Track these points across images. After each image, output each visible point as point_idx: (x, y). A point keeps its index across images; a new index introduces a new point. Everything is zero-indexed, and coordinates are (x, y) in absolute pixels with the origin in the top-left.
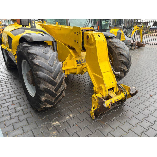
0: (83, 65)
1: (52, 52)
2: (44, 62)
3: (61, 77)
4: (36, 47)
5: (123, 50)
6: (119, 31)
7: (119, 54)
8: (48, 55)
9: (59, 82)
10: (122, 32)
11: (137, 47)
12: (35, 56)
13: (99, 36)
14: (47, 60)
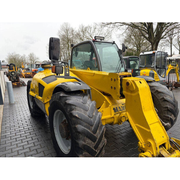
0: (120, 114)
1: (90, 102)
2: (83, 114)
3: (101, 130)
4: (74, 96)
5: (167, 95)
6: (151, 71)
7: (163, 100)
8: (87, 105)
9: (99, 137)
10: (155, 73)
11: (174, 87)
12: (74, 107)
13: (141, 83)
14: (86, 112)
